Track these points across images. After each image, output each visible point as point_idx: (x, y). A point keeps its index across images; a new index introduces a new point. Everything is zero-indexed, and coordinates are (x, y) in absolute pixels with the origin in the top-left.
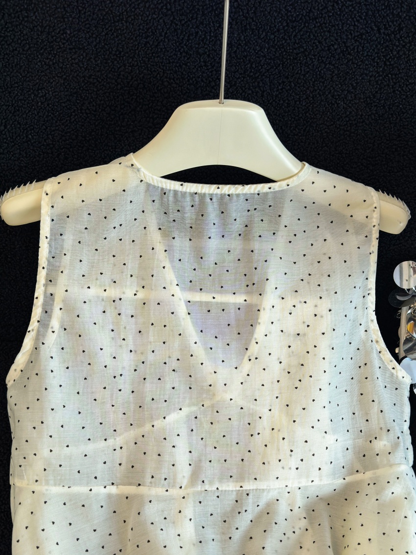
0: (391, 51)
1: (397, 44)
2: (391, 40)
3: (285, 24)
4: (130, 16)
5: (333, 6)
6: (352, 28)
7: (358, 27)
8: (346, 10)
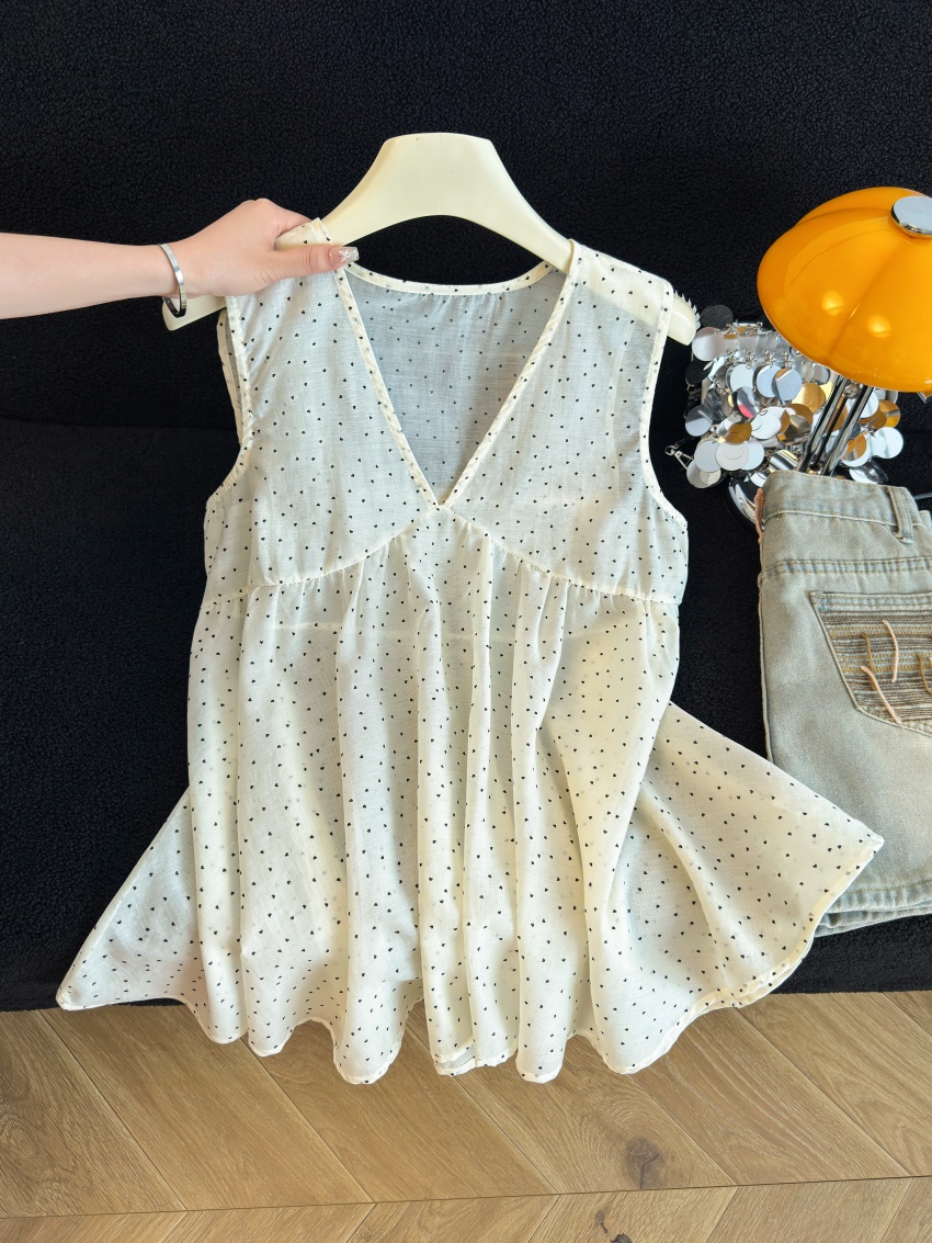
0: (607, 58)
1: (613, 48)
2: (605, 45)
3: (482, 29)
4: (306, 23)
5: (536, 5)
6: (559, 31)
7: (567, 30)
8: (552, 10)
